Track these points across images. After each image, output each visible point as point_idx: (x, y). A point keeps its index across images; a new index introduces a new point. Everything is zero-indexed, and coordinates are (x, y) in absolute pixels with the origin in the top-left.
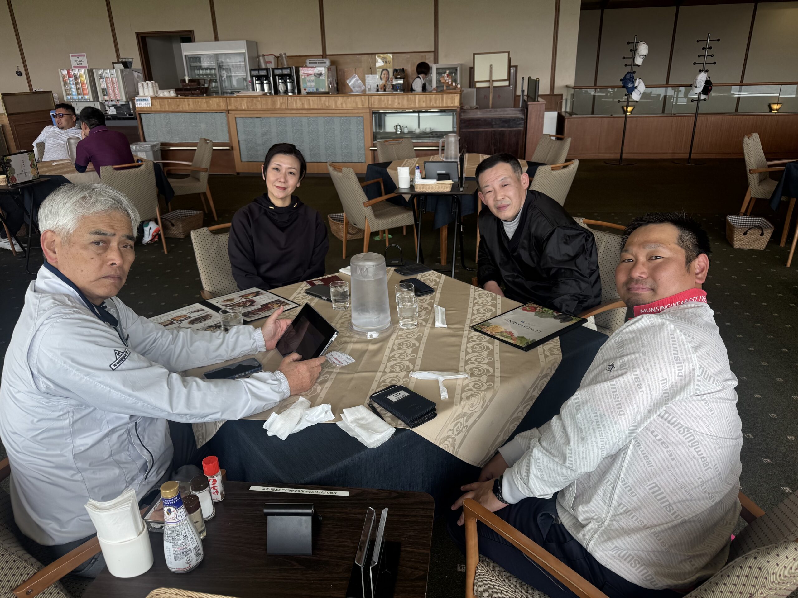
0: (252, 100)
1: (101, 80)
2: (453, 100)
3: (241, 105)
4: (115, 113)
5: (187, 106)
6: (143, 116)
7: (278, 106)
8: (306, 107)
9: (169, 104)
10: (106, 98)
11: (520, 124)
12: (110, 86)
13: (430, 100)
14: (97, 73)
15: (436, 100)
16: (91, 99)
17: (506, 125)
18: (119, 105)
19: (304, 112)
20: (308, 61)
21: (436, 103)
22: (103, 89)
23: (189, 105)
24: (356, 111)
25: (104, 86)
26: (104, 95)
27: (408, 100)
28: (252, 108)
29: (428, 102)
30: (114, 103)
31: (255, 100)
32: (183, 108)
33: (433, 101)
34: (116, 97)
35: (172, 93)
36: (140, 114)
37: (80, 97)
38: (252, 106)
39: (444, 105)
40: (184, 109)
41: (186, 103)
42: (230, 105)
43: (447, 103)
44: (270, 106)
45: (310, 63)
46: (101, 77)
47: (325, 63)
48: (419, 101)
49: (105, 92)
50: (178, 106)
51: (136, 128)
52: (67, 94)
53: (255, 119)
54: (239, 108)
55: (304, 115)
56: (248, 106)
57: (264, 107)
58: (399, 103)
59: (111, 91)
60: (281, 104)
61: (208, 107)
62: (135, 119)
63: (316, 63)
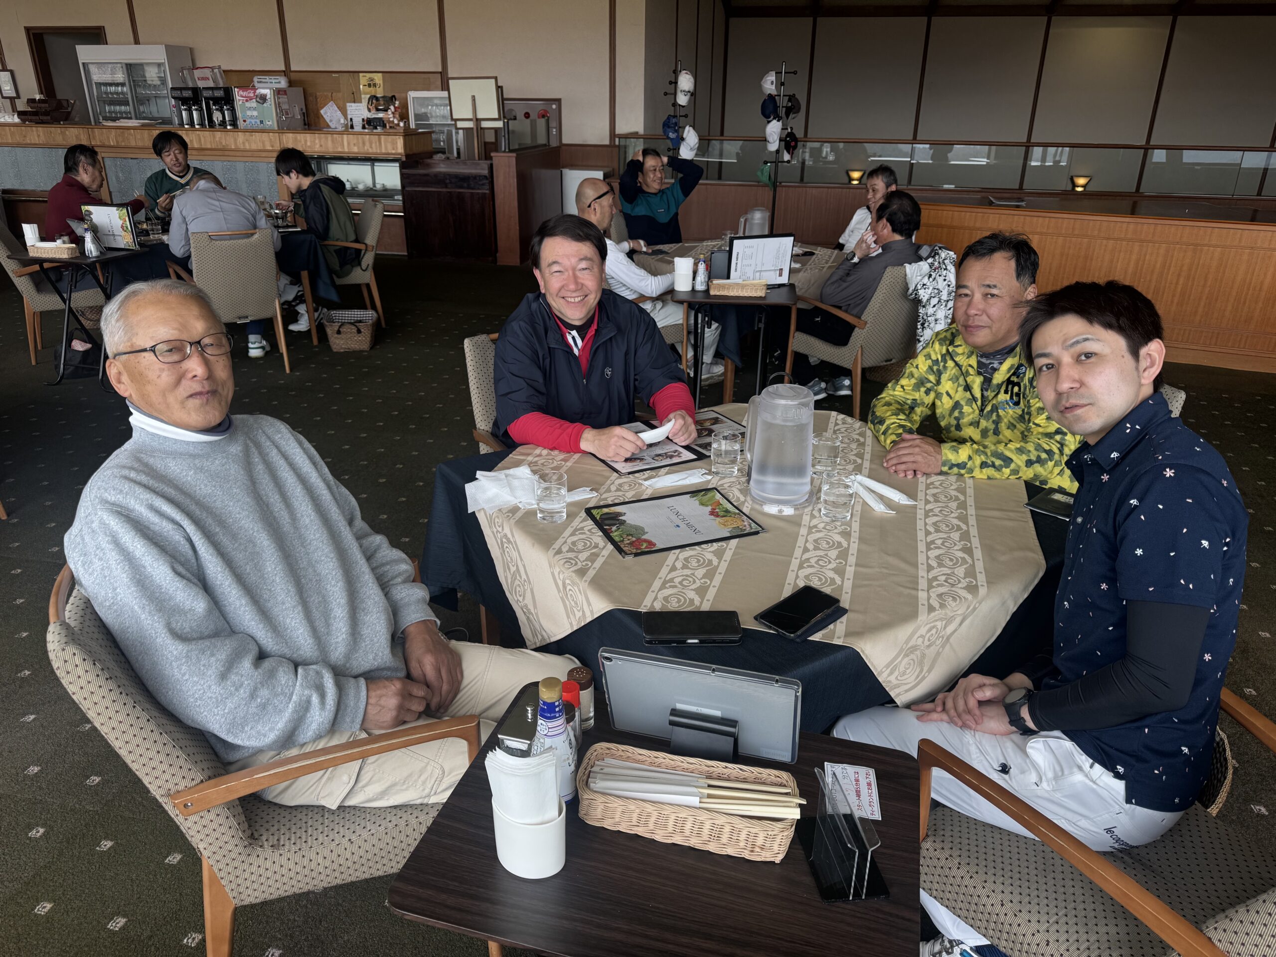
2: (394, 144)
5: (37, 138)
9: (12, 134)
11: (483, 185)
13: (364, 143)
15: (371, 143)
17: (465, 185)
20: (256, 79)
21: (371, 147)
23: (39, 136)
24: (264, 154)
27: (333, 141)
29: (361, 145)
32: (30, 140)
33: (367, 144)
35: (16, 119)
39: (383, 151)
40: (33, 141)
41: (34, 133)
42: (94, 138)
43: (386, 148)
45: (259, 82)
47: (279, 82)
48: (349, 144)
50: (25, 137)
53: (130, 160)
54: (107, 143)
56: (117, 142)
58: (321, 146)
61: (64, 139)
63: (267, 82)
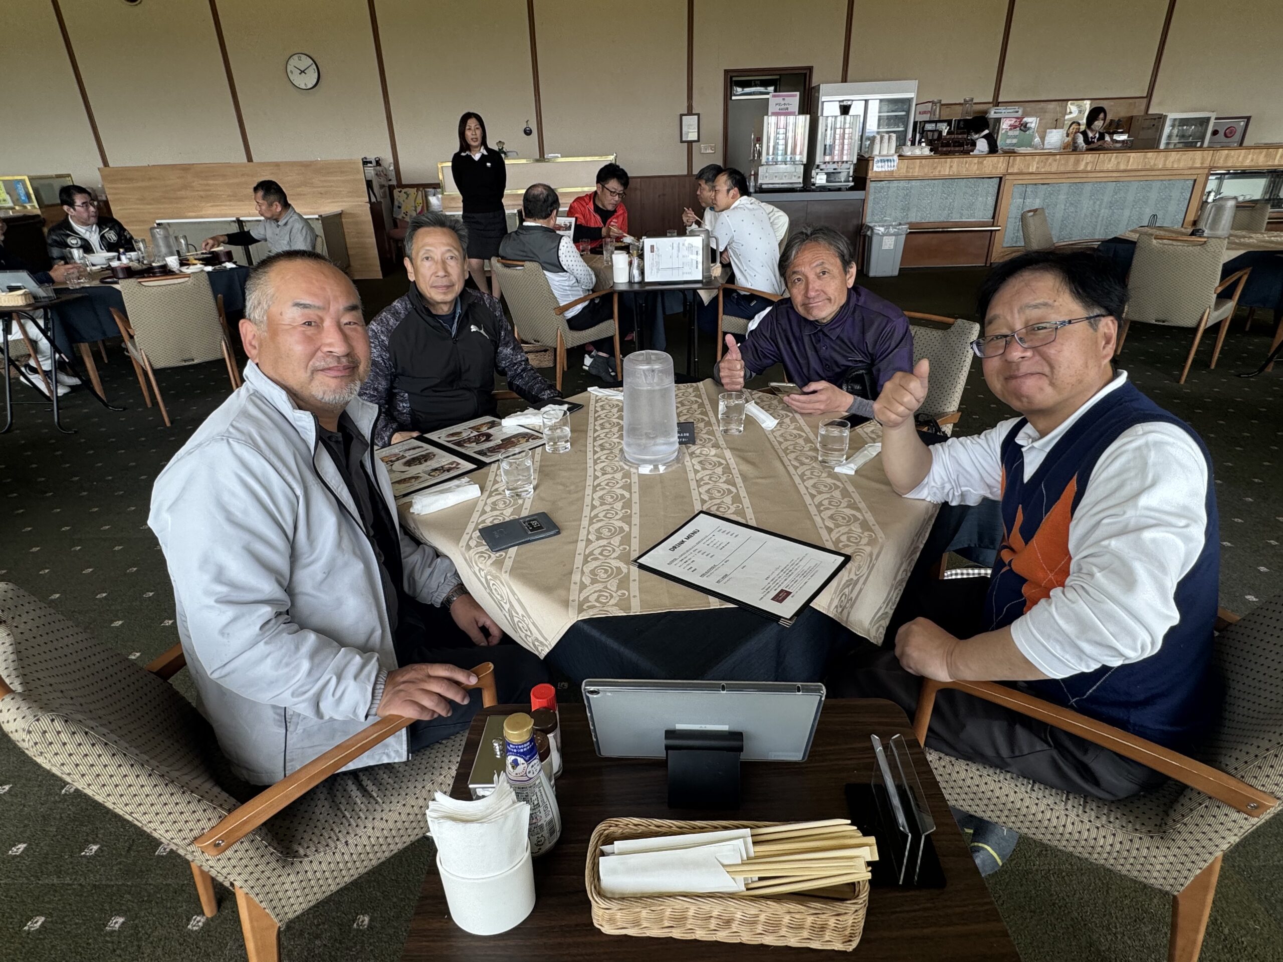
0: (1047, 159)
3: (1029, 165)
4: (824, 182)
5: (948, 170)
6: (876, 185)
7: (1081, 167)
8: (1122, 167)
10: (827, 158)
16: (804, 161)
18: (838, 169)
19: (1115, 174)
22: (825, 145)
23: (951, 167)
25: (829, 141)
26: (825, 154)
30: (833, 167)
31: (1051, 158)
32: (940, 172)
36: (872, 181)
37: (788, 157)
40: (943, 173)
42: (1013, 166)
44: (1070, 168)
47: (1017, 112)
49: (827, 150)
50: (935, 168)
52: (768, 154)
53: (1041, 186)
54: (1025, 171)
55: (1113, 179)
56: (1037, 168)
57: (1062, 169)
59: (837, 148)
60: (1087, 163)
61: (978, 169)
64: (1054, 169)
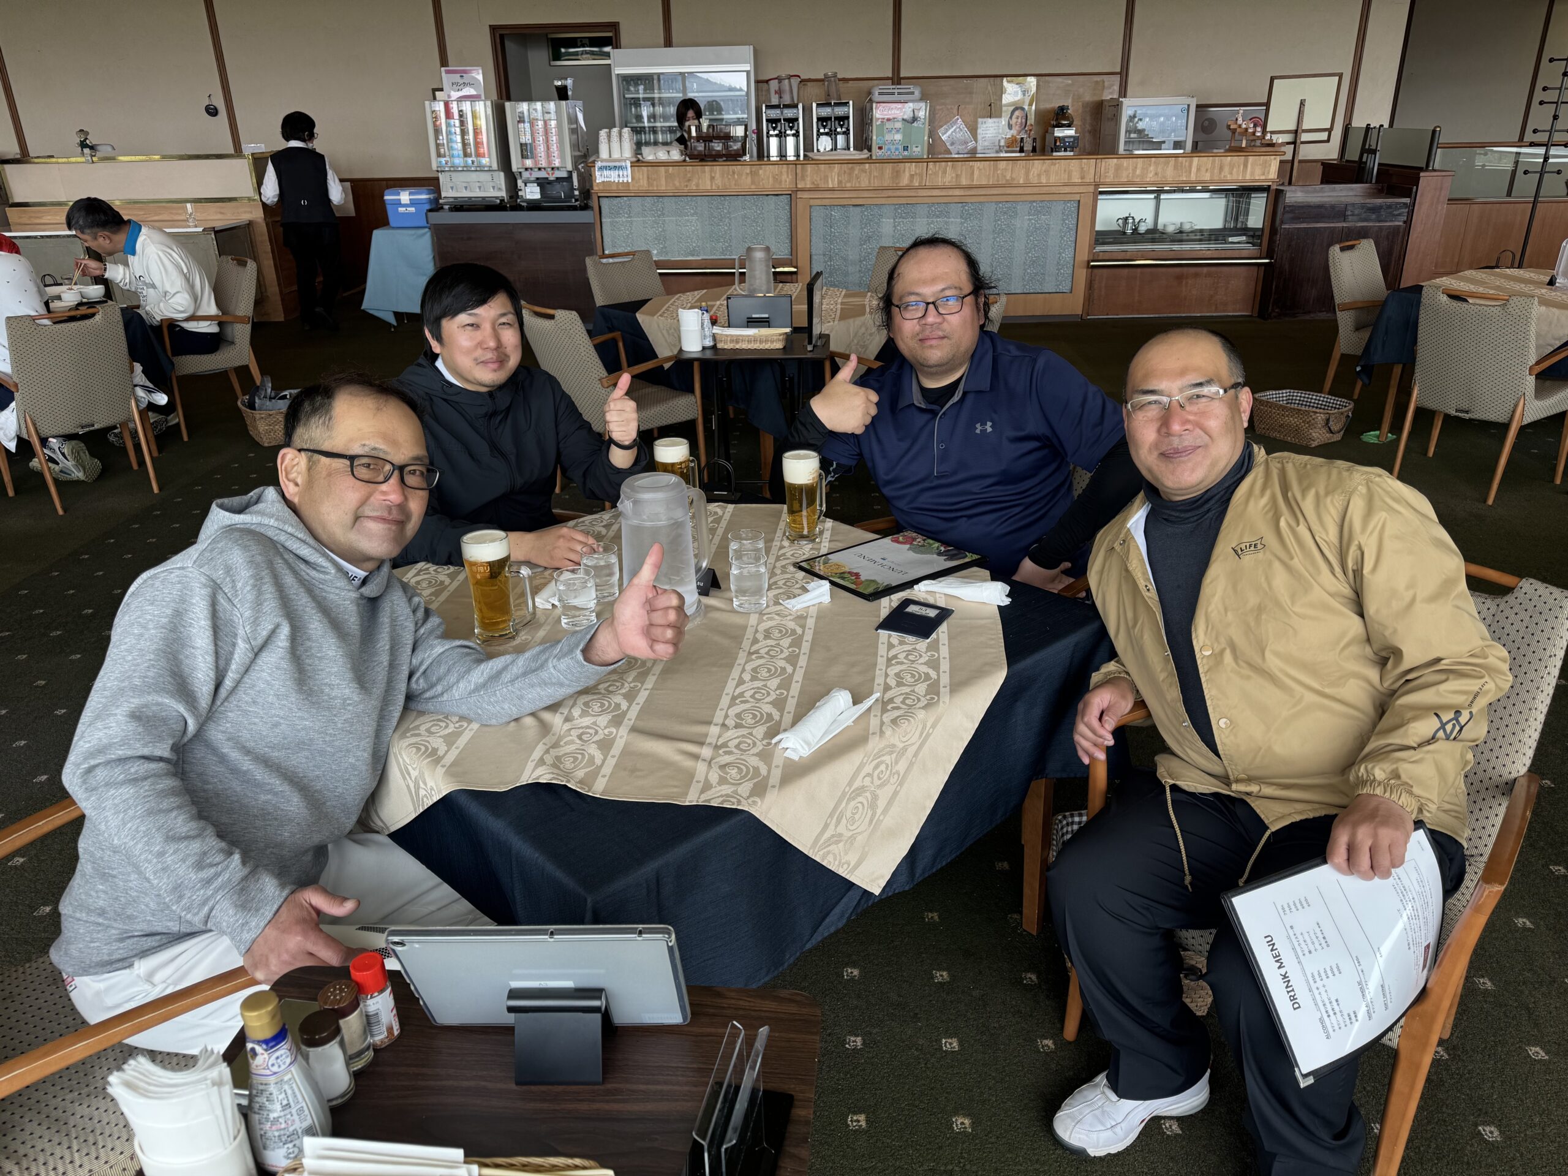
0: (852, 169)
1: (521, 125)
2: (1266, 166)
3: (826, 178)
4: (538, 196)
5: (708, 182)
6: (605, 203)
7: (905, 181)
8: (964, 182)
9: (668, 177)
10: (529, 163)
11: (1399, 215)
12: (540, 139)
13: (1221, 169)
14: (514, 110)
15: (1232, 167)
16: (495, 166)
17: (1374, 216)
18: (552, 178)
19: (957, 192)
20: (876, 92)
21: (1231, 173)
22: (521, 144)
23: (712, 178)
24: (1067, 190)
25: (526, 138)
26: (524, 157)
27: (1175, 167)
28: (848, 185)
29: (1216, 171)
30: (542, 174)
31: (857, 168)
32: (697, 185)
33: (1226, 169)
34: (550, 162)
35: (676, 154)
36: (599, 197)
37: (469, 160)
38: (849, 181)
39: (1248, 177)
40: (701, 187)
41: (707, 175)
42: (803, 178)
43: (1252, 173)
44: (887, 182)
45: (880, 94)
46: (521, 120)
47: (913, 93)
48: (1198, 170)
49: (526, 150)
50: (689, 180)
51: (588, 227)
52: (439, 155)
53: (852, 209)
54: (822, 185)
55: (957, 200)
56: (840, 182)
57: (876, 184)
58: (1156, 174)
59: (541, 149)
60: (912, 176)
61: (753, 183)
62: (585, 207)
63: (893, 94)
64: (864, 183)
